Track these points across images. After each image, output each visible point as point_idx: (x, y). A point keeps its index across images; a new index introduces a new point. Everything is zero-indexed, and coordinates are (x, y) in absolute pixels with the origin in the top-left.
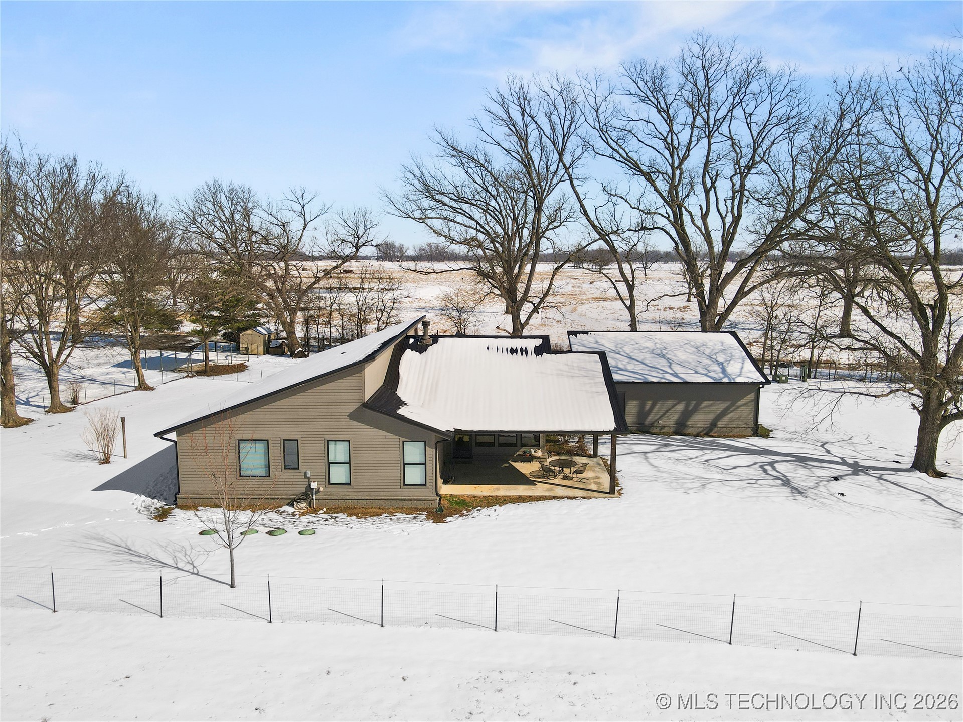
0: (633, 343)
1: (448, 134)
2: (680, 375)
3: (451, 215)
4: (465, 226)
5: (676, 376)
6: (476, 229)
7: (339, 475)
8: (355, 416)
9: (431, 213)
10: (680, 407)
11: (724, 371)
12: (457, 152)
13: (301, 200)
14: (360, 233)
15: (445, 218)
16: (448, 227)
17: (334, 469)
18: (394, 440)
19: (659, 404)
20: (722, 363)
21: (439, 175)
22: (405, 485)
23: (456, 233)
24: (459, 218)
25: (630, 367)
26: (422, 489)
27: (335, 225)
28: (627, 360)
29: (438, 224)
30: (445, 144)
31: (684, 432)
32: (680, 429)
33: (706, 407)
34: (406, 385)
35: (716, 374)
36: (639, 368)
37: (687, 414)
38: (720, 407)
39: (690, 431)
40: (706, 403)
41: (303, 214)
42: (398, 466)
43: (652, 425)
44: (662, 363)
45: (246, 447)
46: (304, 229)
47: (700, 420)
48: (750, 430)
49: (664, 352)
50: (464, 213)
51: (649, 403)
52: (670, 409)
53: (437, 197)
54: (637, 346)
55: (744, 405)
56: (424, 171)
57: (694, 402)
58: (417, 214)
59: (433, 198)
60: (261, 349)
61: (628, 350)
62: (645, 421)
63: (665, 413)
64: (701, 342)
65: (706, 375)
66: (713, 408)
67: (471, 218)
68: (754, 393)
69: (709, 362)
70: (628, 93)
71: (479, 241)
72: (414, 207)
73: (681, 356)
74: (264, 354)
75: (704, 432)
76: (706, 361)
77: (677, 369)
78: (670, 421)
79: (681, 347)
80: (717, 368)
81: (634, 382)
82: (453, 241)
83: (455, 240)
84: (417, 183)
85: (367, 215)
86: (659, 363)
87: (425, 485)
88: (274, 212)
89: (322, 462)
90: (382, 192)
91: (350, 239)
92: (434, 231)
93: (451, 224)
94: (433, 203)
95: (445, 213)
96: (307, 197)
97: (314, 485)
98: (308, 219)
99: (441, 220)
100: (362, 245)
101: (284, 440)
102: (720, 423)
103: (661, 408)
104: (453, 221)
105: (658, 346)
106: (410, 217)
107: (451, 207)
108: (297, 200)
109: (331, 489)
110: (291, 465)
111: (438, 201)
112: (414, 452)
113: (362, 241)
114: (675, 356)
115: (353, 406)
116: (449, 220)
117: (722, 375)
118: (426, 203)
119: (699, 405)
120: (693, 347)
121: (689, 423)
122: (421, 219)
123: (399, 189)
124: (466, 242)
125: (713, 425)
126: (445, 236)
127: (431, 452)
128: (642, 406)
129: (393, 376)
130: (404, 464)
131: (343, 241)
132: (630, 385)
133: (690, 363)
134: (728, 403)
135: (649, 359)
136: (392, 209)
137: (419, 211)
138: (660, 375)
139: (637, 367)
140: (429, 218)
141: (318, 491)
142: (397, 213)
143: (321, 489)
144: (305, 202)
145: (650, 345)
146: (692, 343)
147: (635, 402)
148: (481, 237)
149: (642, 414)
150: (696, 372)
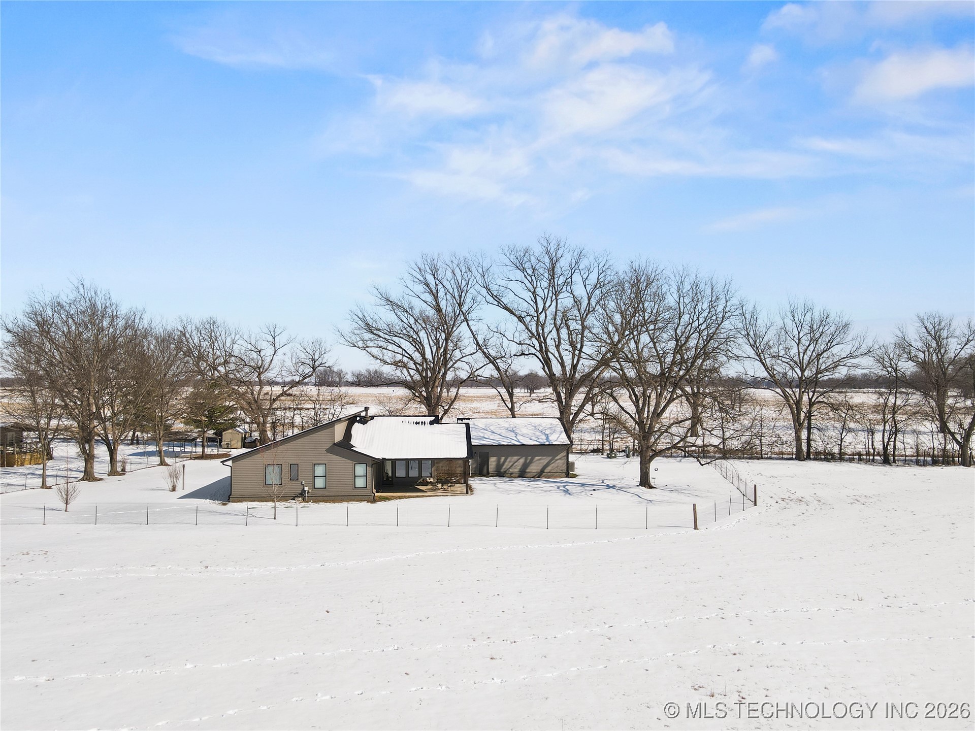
0: (497, 424)
1: (382, 290)
2: (521, 441)
3: (384, 344)
4: (394, 352)
5: (519, 441)
6: (402, 354)
7: (320, 483)
8: (329, 451)
9: (370, 344)
10: (522, 461)
11: (547, 438)
12: (389, 301)
13: (272, 333)
14: (316, 357)
15: (380, 347)
16: (383, 354)
17: (317, 480)
18: (349, 463)
19: (509, 459)
20: (547, 435)
21: (376, 317)
22: (355, 488)
23: (388, 357)
24: (390, 347)
25: (491, 437)
26: (365, 490)
27: (298, 352)
28: (491, 433)
29: (375, 351)
30: (380, 296)
31: (525, 476)
32: (522, 474)
33: (537, 460)
34: (356, 438)
35: (543, 440)
36: (497, 437)
37: (526, 466)
38: (545, 460)
39: (529, 475)
40: (537, 458)
41: (274, 344)
42: (352, 477)
43: (505, 472)
44: (512, 435)
45: (270, 469)
46: (274, 354)
47: (534, 468)
48: (564, 474)
49: (514, 429)
50: (394, 343)
51: (503, 458)
52: (516, 462)
53: (375, 332)
54: (499, 426)
55: (560, 459)
56: (365, 314)
57: (530, 457)
58: (360, 344)
59: (372, 332)
60: (239, 444)
61: (492, 428)
62: (501, 469)
63: (513, 465)
64: (538, 423)
65: (536, 441)
66: (542, 461)
67: (400, 347)
68: (565, 452)
69: (540, 434)
70: (505, 265)
71: (404, 363)
72: (358, 339)
73: (524, 431)
74: (241, 448)
75: (537, 476)
76: (538, 434)
77: (519, 437)
78: (516, 469)
79: (525, 426)
80: (544, 437)
81: (492, 445)
82: (385, 362)
83: (387, 362)
84: (360, 322)
85: (322, 344)
86: (509, 435)
87: (366, 487)
88: (253, 343)
89: (311, 476)
90: (336, 329)
91: (308, 362)
92: (373, 356)
93: (385, 351)
94: (371, 336)
95: (381, 344)
96: (278, 331)
97: (306, 489)
98: (277, 347)
99: (377, 348)
100: (318, 366)
101: (291, 464)
102: (547, 470)
103: (510, 462)
104: (386, 349)
105: (511, 426)
106: (356, 346)
107: (385, 339)
108: (270, 333)
109: (315, 491)
110: (294, 478)
111: (376, 335)
112: (360, 469)
113: (317, 363)
114: (520, 431)
115: (329, 445)
116: (383, 349)
117: (545, 441)
118: (367, 336)
119: (532, 460)
120: (533, 426)
121: (528, 470)
122: (363, 347)
123: (348, 327)
124: (396, 364)
125: (542, 471)
126: (380, 360)
127: (369, 469)
128: (499, 460)
129: (348, 435)
130: (355, 476)
131: (303, 363)
132: (491, 447)
133: (528, 434)
134: (550, 458)
135: (504, 433)
136: (342, 340)
137: (362, 342)
138: (509, 441)
139: (496, 437)
140: (369, 347)
141: (308, 492)
142: (346, 343)
143: (310, 491)
144: (276, 335)
145: (507, 425)
146: (533, 424)
147: (495, 458)
148: (405, 360)
149: (499, 466)
150: (531, 439)
